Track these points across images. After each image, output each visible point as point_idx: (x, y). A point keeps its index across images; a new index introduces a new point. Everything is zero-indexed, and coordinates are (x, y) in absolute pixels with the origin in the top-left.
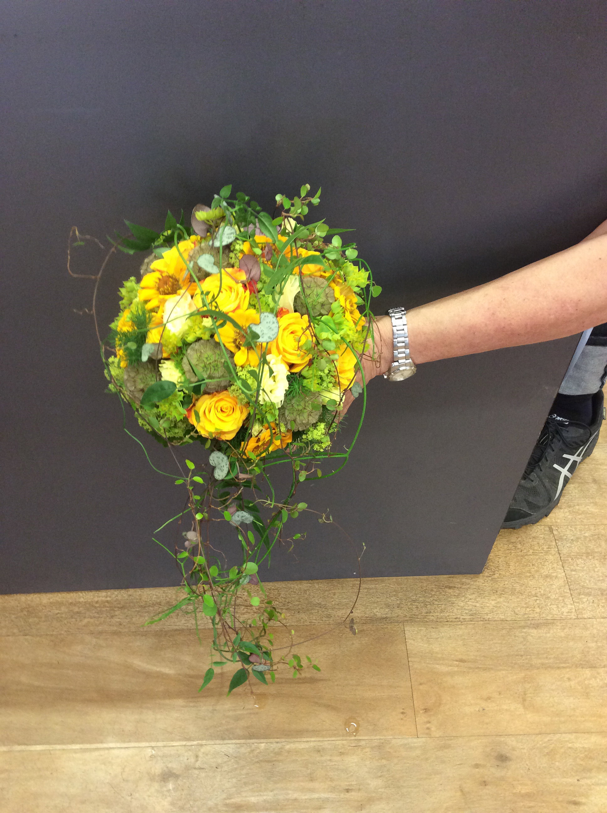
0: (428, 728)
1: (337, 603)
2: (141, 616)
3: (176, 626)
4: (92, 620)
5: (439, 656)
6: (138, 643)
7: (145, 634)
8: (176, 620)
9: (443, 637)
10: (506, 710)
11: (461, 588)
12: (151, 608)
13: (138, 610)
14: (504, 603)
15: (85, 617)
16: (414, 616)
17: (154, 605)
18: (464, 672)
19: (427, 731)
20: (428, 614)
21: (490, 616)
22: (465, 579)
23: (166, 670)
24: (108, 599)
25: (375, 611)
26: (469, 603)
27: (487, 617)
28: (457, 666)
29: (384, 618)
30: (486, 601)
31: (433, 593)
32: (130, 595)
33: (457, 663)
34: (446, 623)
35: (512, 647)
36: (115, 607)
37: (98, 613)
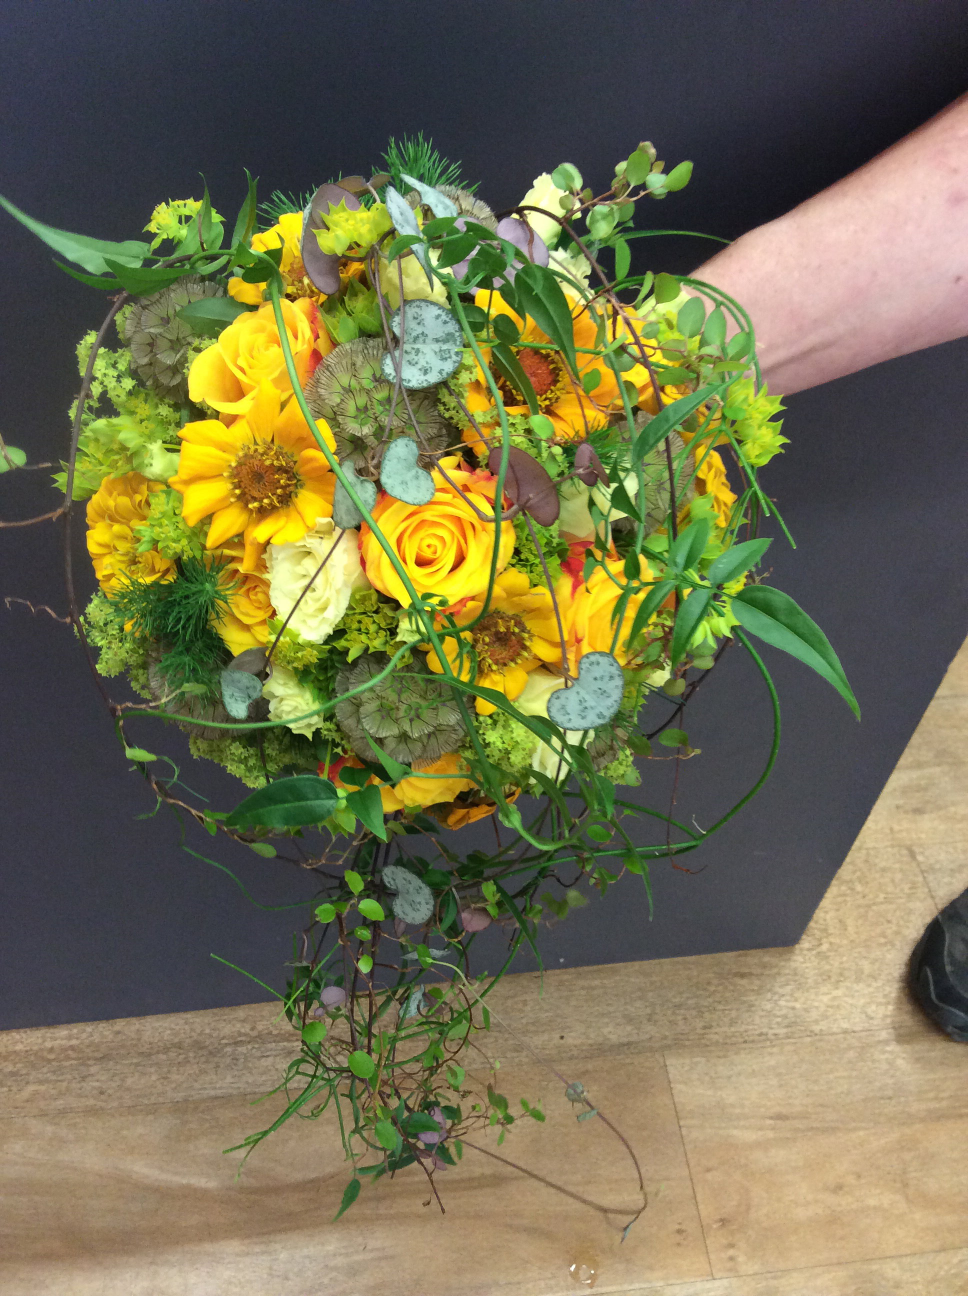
0: (731, 1259)
1: (531, 1021)
2: (143, 1074)
3: (215, 1088)
4: (43, 1088)
5: (737, 1111)
6: (140, 1130)
7: (153, 1110)
8: (214, 1077)
9: (739, 1074)
10: (875, 1208)
11: (762, 974)
12: (164, 1057)
13: (135, 1061)
14: (846, 999)
15: (27, 1083)
16: (682, 1037)
17: (166, 1050)
18: (788, 1138)
19: (730, 1265)
20: (707, 1031)
21: (823, 1026)
22: (766, 957)
23: (201, 1182)
24: (74, 1042)
25: (606, 1031)
26: (782, 1003)
27: (816, 1028)
28: (773, 1129)
29: (623, 1045)
30: (813, 997)
31: (712, 988)
32: (118, 1033)
33: (772, 1122)
34: (744, 1045)
35: (870, 1082)
36: (89, 1059)
37: (54, 1072)
